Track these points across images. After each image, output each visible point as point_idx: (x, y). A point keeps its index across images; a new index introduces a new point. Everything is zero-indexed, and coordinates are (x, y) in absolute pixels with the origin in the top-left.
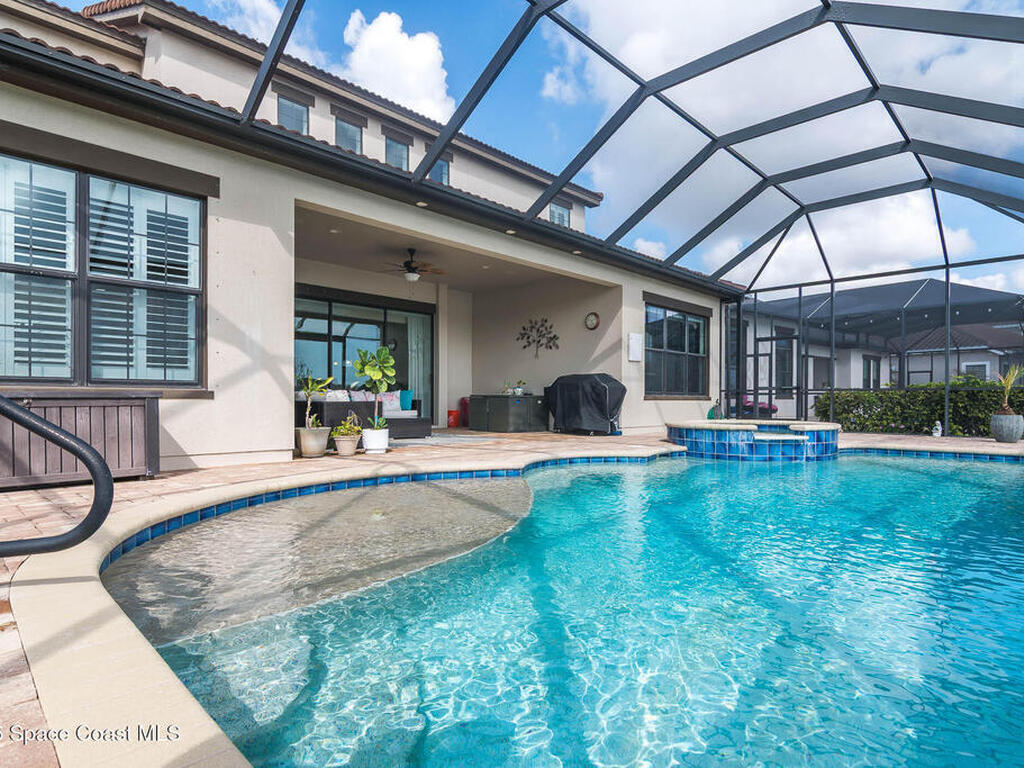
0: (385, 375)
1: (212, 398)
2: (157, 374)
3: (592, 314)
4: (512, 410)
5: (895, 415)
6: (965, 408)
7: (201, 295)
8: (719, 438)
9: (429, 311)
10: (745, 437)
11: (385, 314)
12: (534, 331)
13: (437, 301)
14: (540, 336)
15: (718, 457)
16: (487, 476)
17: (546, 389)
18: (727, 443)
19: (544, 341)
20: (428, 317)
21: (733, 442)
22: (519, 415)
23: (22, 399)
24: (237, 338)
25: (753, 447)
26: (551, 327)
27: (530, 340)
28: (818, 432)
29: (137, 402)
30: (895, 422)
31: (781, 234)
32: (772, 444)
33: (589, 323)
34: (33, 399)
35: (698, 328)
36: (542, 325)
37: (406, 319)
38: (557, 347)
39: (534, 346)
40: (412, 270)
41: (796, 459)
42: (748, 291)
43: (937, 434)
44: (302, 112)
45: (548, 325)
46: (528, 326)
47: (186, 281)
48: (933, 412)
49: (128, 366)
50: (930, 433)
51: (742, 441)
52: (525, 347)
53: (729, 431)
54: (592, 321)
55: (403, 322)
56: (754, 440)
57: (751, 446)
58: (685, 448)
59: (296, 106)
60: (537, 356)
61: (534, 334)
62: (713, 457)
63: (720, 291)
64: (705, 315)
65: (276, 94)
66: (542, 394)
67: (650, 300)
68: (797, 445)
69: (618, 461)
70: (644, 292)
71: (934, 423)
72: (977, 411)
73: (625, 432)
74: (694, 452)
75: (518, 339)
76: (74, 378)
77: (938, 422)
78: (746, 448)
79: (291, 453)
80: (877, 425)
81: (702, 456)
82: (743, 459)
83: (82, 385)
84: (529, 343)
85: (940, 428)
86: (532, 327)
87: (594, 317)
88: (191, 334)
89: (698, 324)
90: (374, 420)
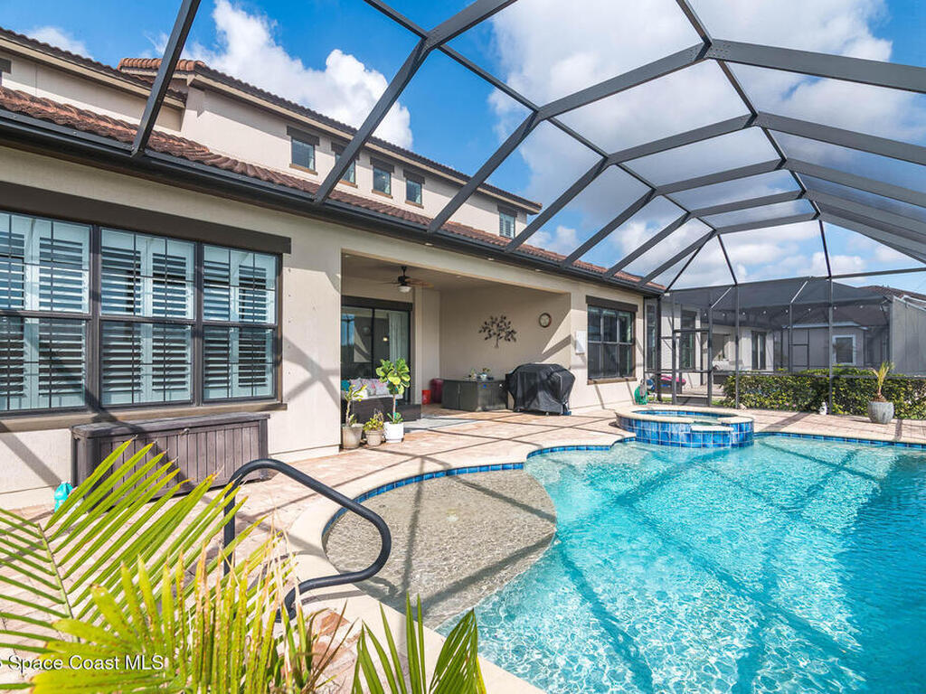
0: (402, 380)
1: (286, 409)
2: (246, 392)
3: (545, 314)
4: (481, 393)
5: (788, 396)
6: (845, 392)
7: (277, 328)
8: (663, 428)
9: (407, 308)
10: (684, 427)
11: (374, 312)
12: (495, 326)
13: (414, 299)
14: (500, 330)
15: (662, 443)
16: (499, 469)
17: (507, 375)
18: (669, 432)
19: (503, 334)
20: (405, 314)
21: (674, 432)
22: (485, 397)
23: (183, 429)
24: (301, 359)
25: (691, 436)
26: (510, 323)
27: (491, 333)
28: (740, 424)
29: (255, 424)
30: (788, 401)
31: (693, 253)
32: (705, 434)
33: (542, 322)
34: (190, 428)
35: (626, 321)
36: (501, 322)
37: (388, 315)
38: (515, 340)
39: (494, 338)
40: (404, 284)
41: (724, 445)
42: (666, 291)
43: (824, 413)
44: (308, 149)
45: (506, 321)
46: (489, 321)
47: (264, 318)
48: (819, 394)
49: (228, 387)
50: (818, 412)
51: (680, 432)
52: (486, 339)
53: (671, 423)
54: (545, 320)
55: (385, 317)
56: (691, 430)
57: (688, 435)
58: (634, 435)
59: (305, 145)
60: (497, 345)
61: (495, 328)
62: (658, 443)
63: (644, 292)
64: (632, 310)
65: (290, 137)
66: (504, 378)
67: (591, 301)
68: (725, 434)
69: (587, 449)
70: (587, 296)
71: (821, 402)
72: (854, 394)
73: (574, 412)
74: (642, 438)
75: (480, 332)
76: (194, 400)
77: (824, 403)
78: (685, 438)
79: (338, 447)
80: (773, 404)
81: (649, 442)
82: (683, 446)
83: (198, 405)
84: (490, 336)
85: (825, 408)
86: (493, 323)
87: (547, 317)
88: (269, 359)
89: (626, 318)
90: (392, 415)
